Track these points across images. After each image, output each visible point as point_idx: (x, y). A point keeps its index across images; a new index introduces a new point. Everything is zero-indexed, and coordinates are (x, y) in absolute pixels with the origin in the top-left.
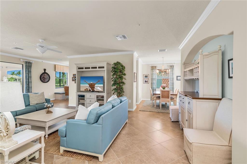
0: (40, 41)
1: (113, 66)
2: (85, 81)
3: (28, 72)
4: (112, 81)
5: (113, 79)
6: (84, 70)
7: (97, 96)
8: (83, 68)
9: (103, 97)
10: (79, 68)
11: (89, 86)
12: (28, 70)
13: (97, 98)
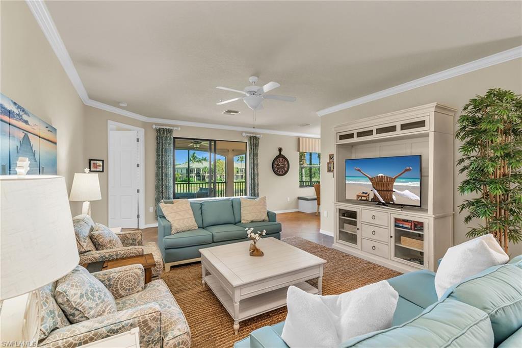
0: (250, 82)
1: (464, 113)
2: (359, 170)
3: (254, 155)
4: (463, 170)
5: (467, 163)
6: (356, 139)
7: (396, 220)
8: (351, 136)
9: (419, 226)
10: (342, 137)
11: (373, 184)
12: (254, 151)
13: (396, 226)
